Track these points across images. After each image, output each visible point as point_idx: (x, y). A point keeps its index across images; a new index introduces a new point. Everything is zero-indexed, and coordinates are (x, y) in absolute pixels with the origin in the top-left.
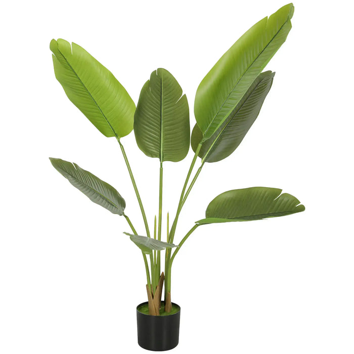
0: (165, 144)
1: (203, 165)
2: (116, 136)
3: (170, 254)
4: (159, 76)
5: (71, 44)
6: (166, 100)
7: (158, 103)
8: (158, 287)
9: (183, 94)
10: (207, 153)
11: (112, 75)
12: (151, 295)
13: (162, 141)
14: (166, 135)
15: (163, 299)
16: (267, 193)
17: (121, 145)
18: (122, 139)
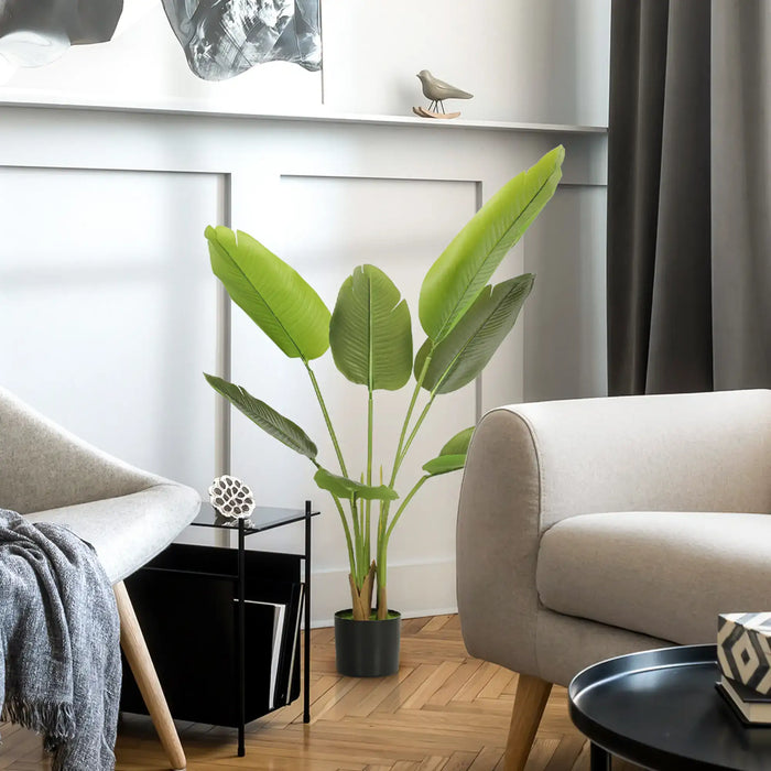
1: (432, 399)
2: (303, 358)
3: (385, 523)
4: (366, 275)
5: (236, 232)
7: (364, 310)
8: (367, 577)
9: (401, 299)
10: (439, 383)
11: (297, 274)
12: (357, 592)
13: (371, 362)
14: (377, 348)
15: (374, 606)
17: (309, 370)
18: (311, 363)
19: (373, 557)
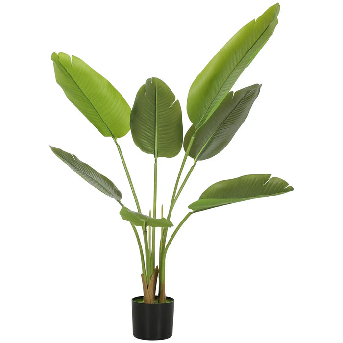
0: (160, 142)
1: (195, 164)
2: (113, 137)
4: (153, 84)
5: (71, 57)
6: (160, 105)
7: (152, 107)
9: (176, 100)
10: (199, 153)
12: (146, 285)
13: (156, 140)
16: (257, 179)
17: (117, 144)
18: (118, 140)
19: (157, 263)
